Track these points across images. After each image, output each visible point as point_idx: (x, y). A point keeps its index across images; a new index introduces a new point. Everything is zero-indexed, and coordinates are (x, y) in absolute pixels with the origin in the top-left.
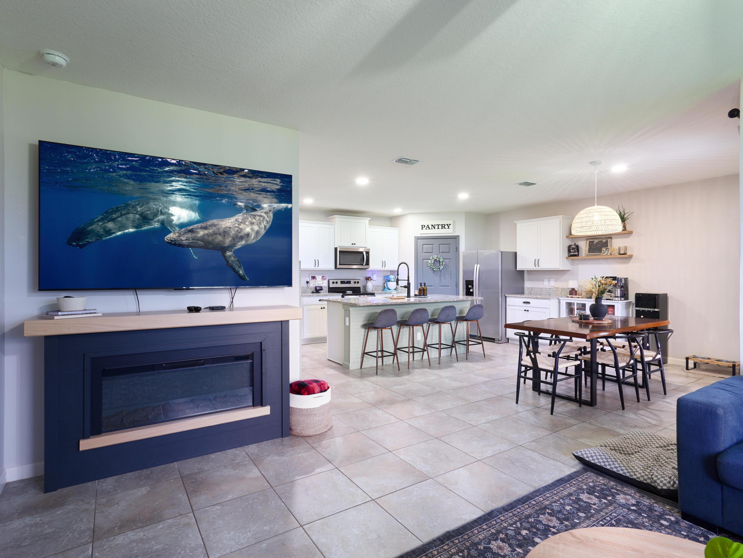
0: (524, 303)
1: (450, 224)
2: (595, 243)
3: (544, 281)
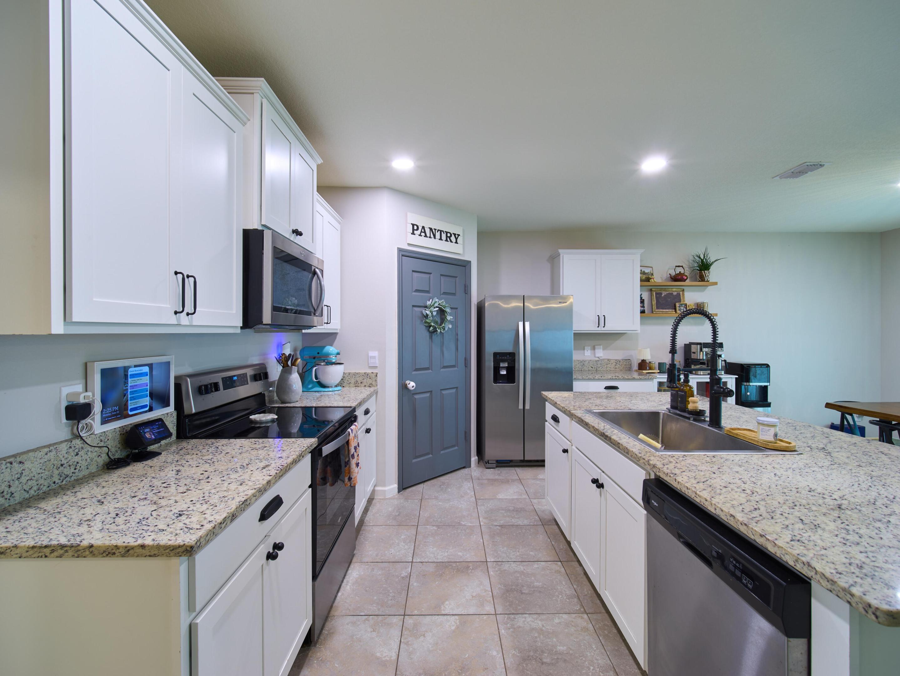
0: (607, 388)
1: (459, 235)
2: (663, 295)
3: (584, 350)
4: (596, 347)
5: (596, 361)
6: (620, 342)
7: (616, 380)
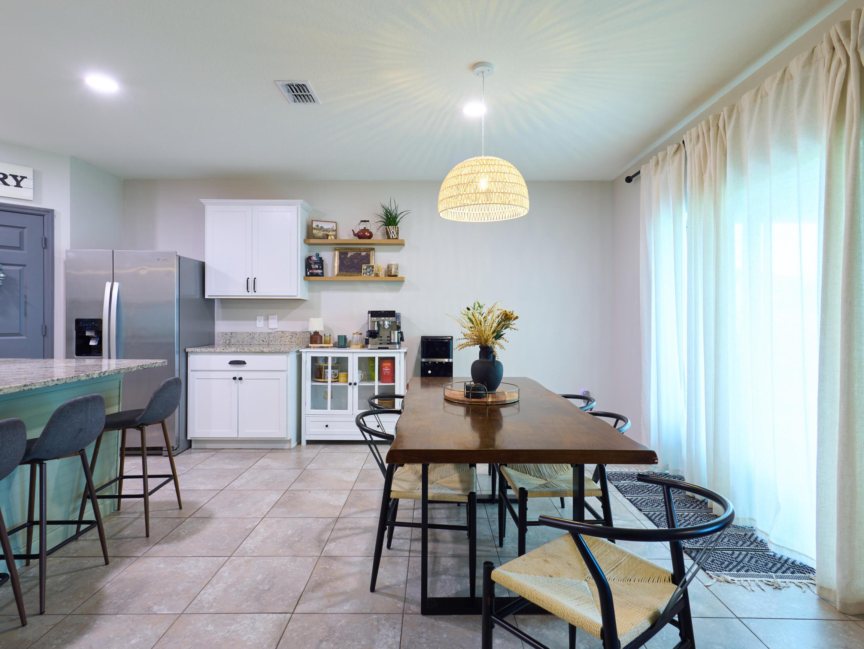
0: (232, 363)
1: (23, 178)
2: (349, 256)
3: (256, 320)
4: (269, 316)
5: (268, 333)
6: (298, 312)
7: (245, 353)
